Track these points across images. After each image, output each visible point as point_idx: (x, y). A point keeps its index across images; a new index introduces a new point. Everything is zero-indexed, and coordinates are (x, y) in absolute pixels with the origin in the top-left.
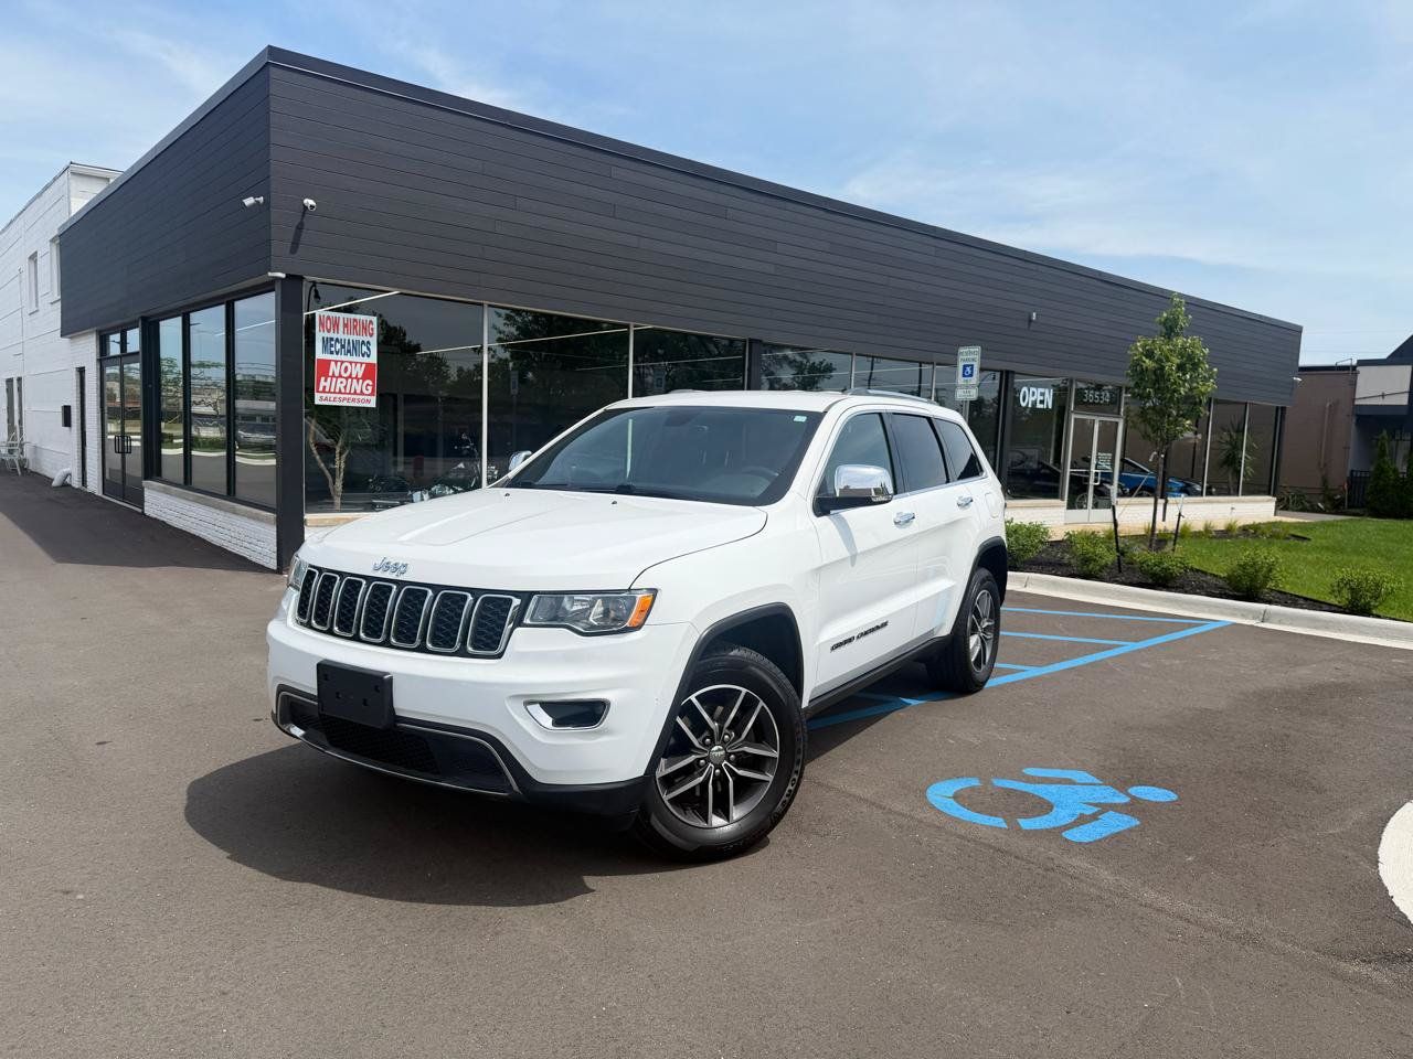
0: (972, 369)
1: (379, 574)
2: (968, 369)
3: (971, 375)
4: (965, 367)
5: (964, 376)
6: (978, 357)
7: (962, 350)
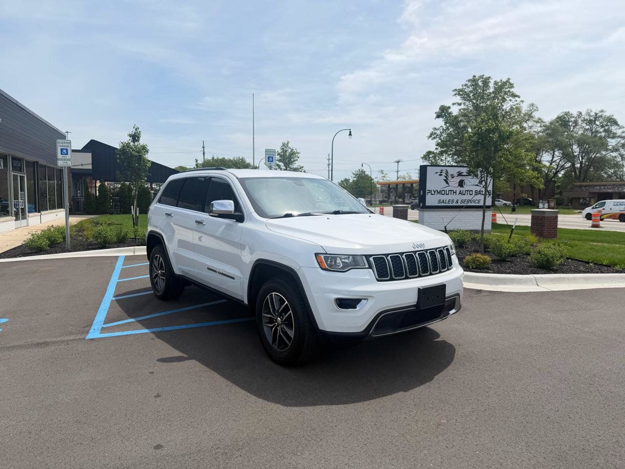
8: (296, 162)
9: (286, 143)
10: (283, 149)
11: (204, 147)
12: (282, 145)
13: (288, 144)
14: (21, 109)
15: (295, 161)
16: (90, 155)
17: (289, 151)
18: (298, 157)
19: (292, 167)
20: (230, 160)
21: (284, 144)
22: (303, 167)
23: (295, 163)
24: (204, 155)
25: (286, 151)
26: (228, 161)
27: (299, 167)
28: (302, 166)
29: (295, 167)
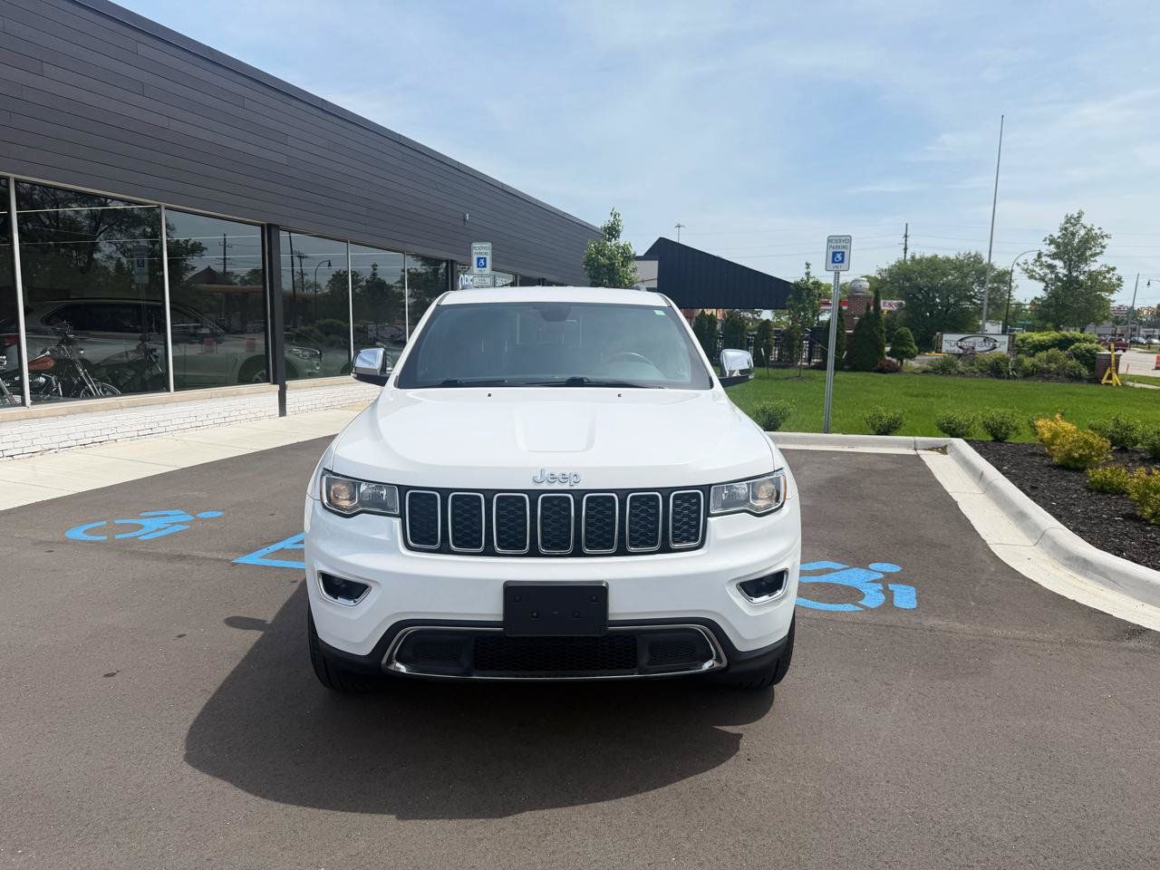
0: (485, 261)
1: (545, 486)
2: (482, 261)
3: (485, 266)
4: (479, 259)
5: (478, 266)
6: (489, 252)
7: (474, 245)
8: (1097, 258)
9: (1076, 215)
10: (1066, 229)
11: (906, 236)
12: (1063, 221)
13: (1079, 217)
14: (510, 197)
15: (1095, 255)
16: (655, 264)
17: (1082, 232)
18: (1104, 247)
19: (1086, 269)
20: (948, 260)
21: (1068, 221)
22: (1114, 269)
23: (1095, 261)
24: (905, 252)
25: (1073, 234)
26: (944, 262)
27: (1103, 269)
28: (1111, 267)
29: (1093, 269)
